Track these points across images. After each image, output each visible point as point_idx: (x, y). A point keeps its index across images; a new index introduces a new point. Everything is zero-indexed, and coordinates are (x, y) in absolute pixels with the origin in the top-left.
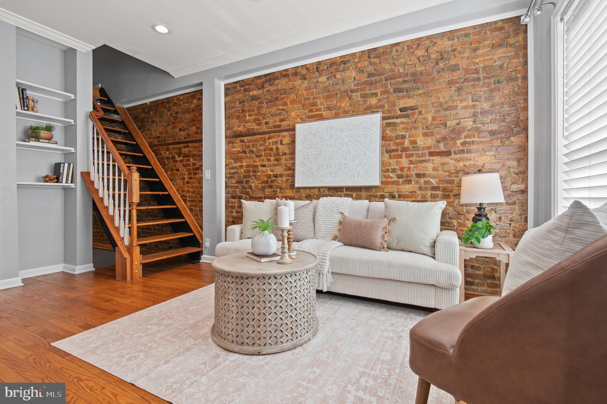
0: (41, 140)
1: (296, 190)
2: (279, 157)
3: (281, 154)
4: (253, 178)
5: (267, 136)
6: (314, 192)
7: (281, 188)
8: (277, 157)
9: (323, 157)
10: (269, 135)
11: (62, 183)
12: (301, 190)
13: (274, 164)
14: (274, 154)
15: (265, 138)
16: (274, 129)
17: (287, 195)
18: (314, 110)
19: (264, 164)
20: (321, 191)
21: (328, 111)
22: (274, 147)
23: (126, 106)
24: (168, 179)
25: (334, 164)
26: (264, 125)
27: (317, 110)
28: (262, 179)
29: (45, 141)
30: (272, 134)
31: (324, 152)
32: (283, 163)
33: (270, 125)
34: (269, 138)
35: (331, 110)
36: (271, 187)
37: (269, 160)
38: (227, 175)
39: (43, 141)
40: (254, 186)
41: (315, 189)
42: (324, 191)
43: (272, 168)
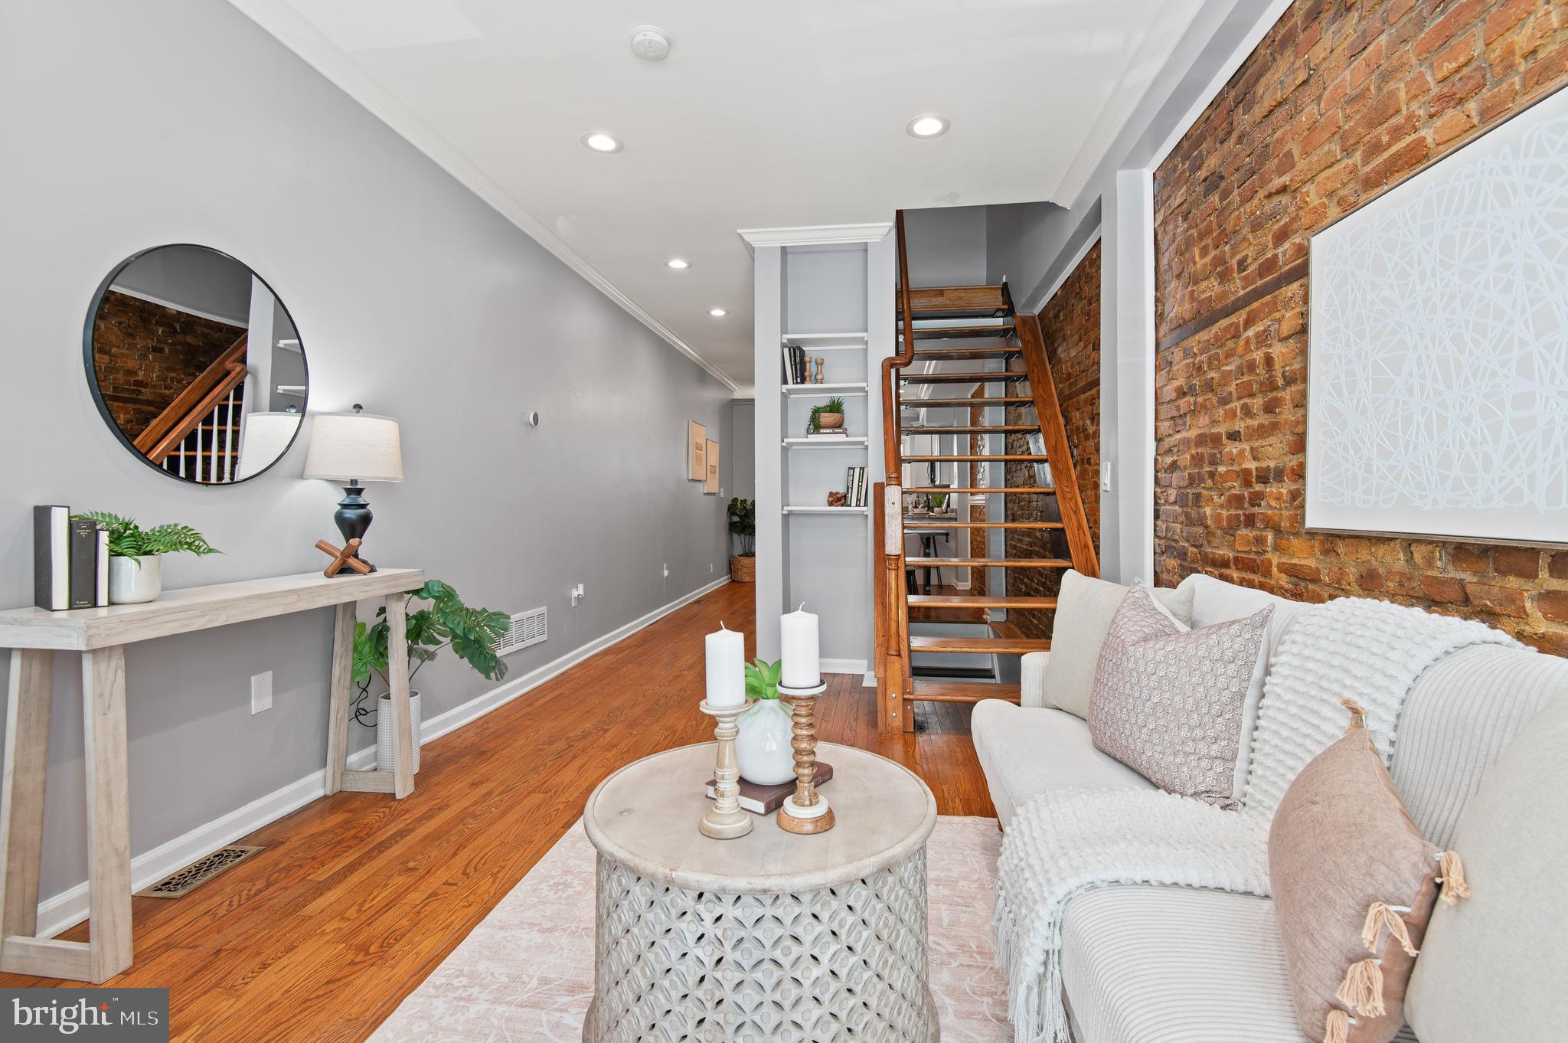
0: (822, 431)
1: (1322, 542)
2: (1275, 394)
3: (1280, 382)
4: (1209, 483)
5: (1241, 316)
6: (1388, 558)
7: (1278, 531)
8: (1270, 395)
9: (1410, 375)
10: (1247, 309)
11: (850, 506)
12: (1341, 548)
13: (1261, 426)
14: (1262, 384)
15: (1237, 325)
16: (1259, 283)
17: (1295, 561)
18: (1385, 139)
19: (1237, 428)
20: (1417, 557)
21: (1450, 112)
22: (1258, 356)
23: (1037, 311)
24: (1076, 487)
25: (1461, 405)
26: (1235, 275)
27: (1397, 133)
28: (1230, 488)
29: (828, 431)
30: (1255, 305)
31: (1416, 347)
32: (1286, 421)
33: (1251, 269)
34: (1249, 323)
35: (1461, 101)
36: (1250, 521)
37: (1247, 412)
38: (1159, 474)
39: (825, 431)
40: (1212, 515)
41: (1392, 544)
42: (1430, 562)
43: (1256, 444)
